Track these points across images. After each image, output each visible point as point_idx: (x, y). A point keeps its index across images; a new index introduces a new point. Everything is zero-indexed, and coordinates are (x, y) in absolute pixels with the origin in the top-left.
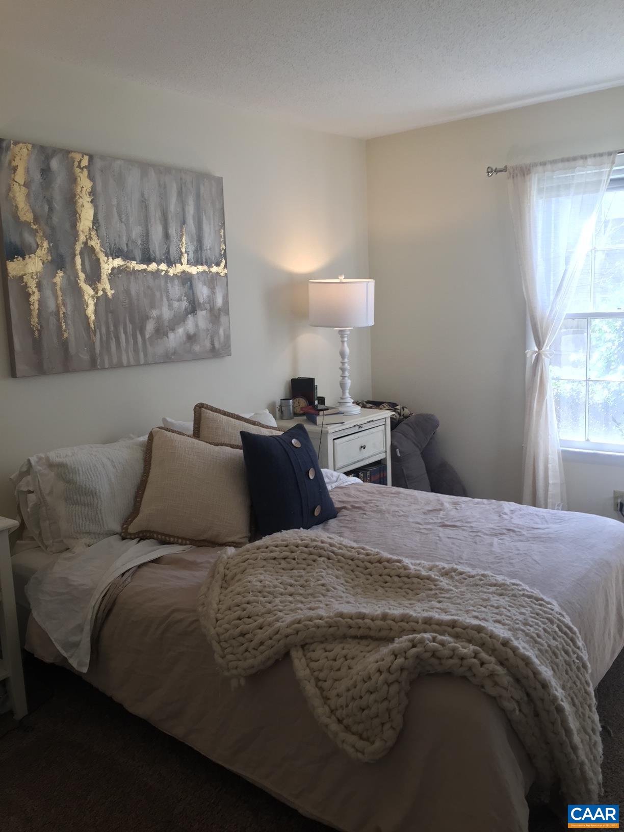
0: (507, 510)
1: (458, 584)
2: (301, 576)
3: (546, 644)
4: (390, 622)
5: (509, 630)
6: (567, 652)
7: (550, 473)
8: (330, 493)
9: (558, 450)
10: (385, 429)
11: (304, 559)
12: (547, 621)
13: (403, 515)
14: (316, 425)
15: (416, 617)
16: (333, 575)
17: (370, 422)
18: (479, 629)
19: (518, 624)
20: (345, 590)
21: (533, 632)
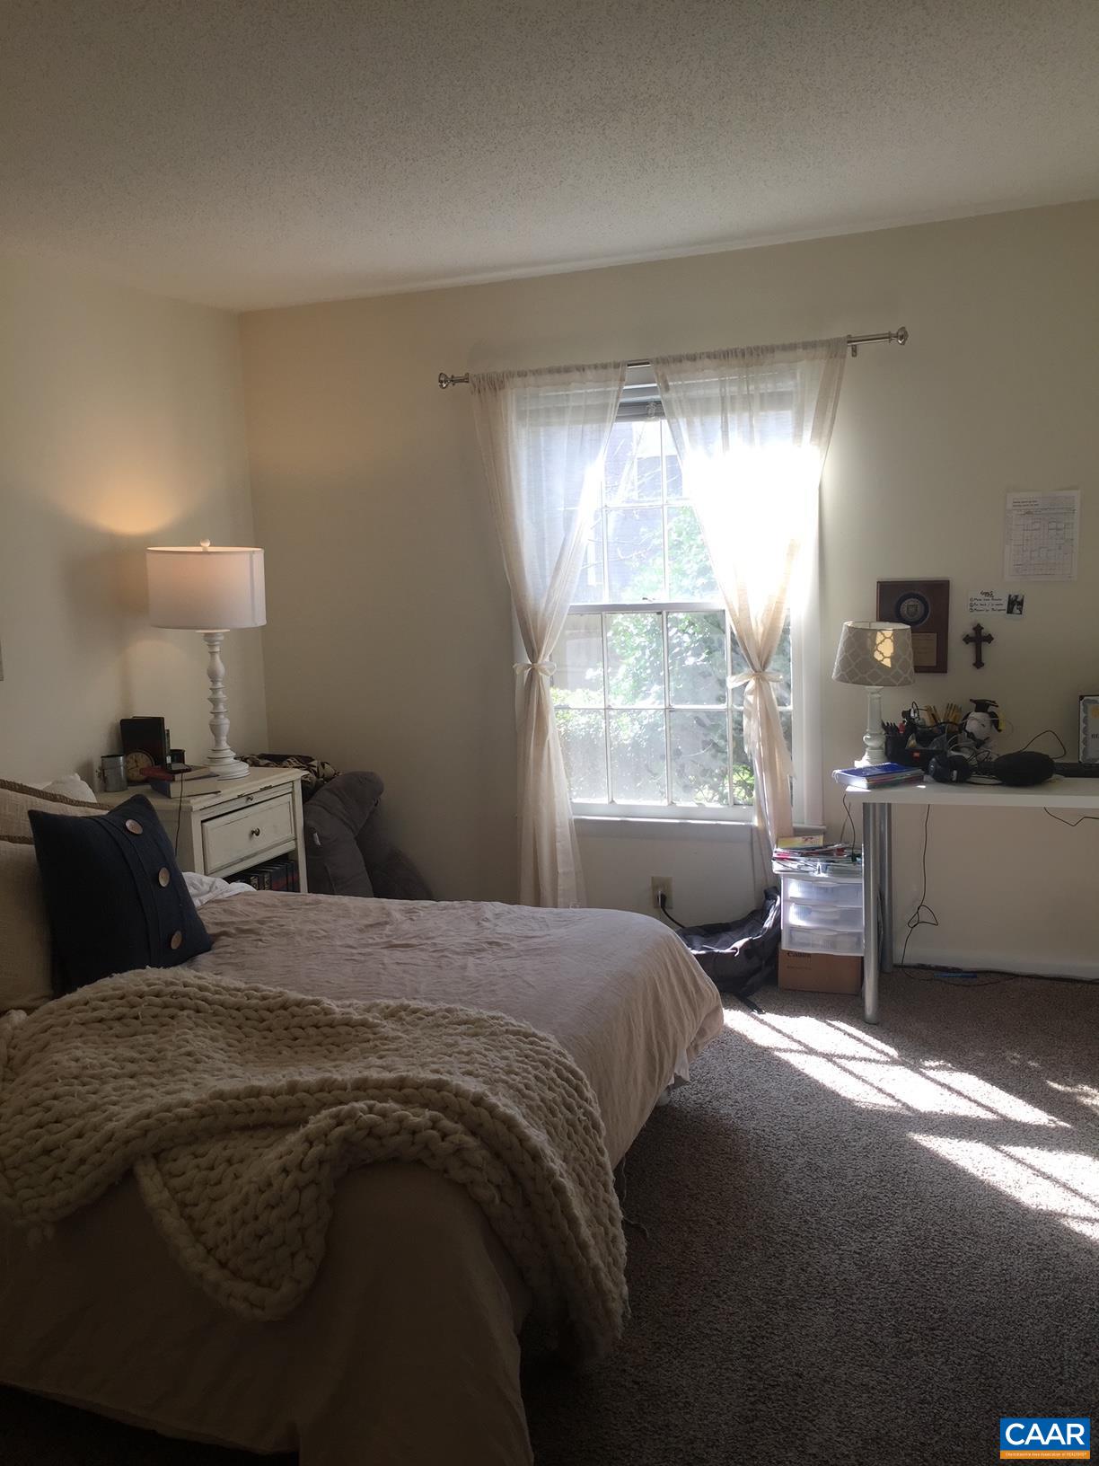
0: (489, 915)
1: (410, 1028)
2: (149, 1045)
3: (537, 1098)
4: (301, 1095)
5: (485, 1083)
6: (570, 1108)
7: (560, 857)
8: (198, 912)
9: (570, 820)
10: (293, 800)
11: (155, 1017)
12: (540, 1065)
13: (325, 937)
14: (170, 797)
15: (343, 1080)
16: (206, 1037)
17: (266, 788)
18: (439, 1086)
19: (498, 1073)
20: (226, 1059)
21: (520, 1082)
